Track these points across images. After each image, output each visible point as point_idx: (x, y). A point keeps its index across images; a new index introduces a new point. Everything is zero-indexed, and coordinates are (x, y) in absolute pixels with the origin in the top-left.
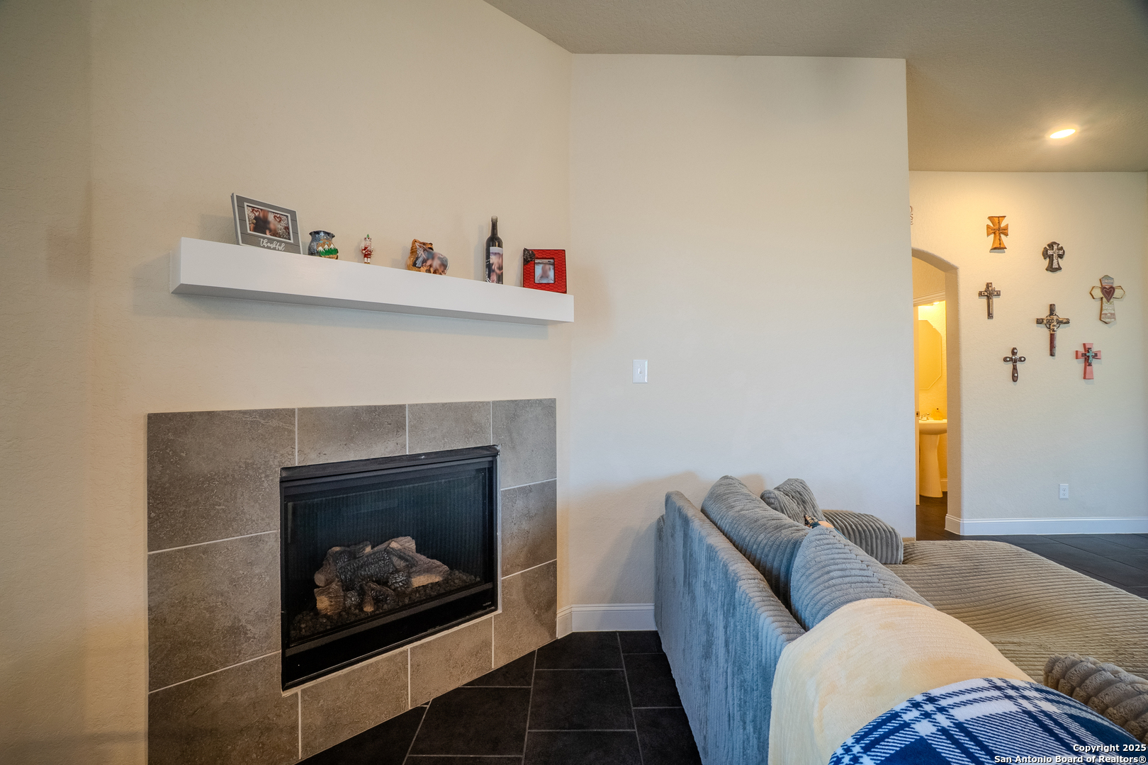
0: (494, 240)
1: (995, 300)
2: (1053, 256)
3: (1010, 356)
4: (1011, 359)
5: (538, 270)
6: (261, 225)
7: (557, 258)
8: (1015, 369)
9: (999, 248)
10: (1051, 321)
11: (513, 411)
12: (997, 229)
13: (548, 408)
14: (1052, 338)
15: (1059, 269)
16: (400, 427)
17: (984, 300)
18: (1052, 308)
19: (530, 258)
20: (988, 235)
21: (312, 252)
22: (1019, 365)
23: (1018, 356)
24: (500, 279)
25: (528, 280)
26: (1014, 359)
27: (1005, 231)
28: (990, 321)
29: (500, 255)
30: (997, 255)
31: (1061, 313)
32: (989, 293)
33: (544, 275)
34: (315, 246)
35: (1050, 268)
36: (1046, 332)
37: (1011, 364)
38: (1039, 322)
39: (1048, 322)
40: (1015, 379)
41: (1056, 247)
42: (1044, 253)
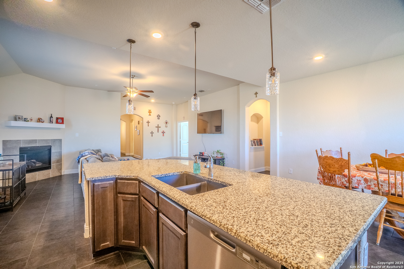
0: (51, 117)
2: (159, 117)
5: (59, 121)
7: (62, 119)
9: (150, 115)
10: (158, 127)
11: (54, 141)
12: (150, 112)
13: (60, 140)
14: (158, 129)
15: (159, 119)
16: (36, 142)
17: (147, 123)
18: (158, 125)
19: (57, 119)
20: (148, 113)
21: (25, 121)
22: (153, 134)
24: (52, 123)
25: (57, 122)
26: (152, 133)
27: (151, 112)
28: (148, 126)
29: (52, 119)
30: (149, 116)
31: (159, 126)
32: (148, 122)
33: (60, 121)
34: (25, 120)
35: (158, 119)
36: (157, 129)
37: (151, 134)
38: (156, 127)
39: (157, 127)
40: (152, 136)
41: (159, 115)
42: (157, 116)
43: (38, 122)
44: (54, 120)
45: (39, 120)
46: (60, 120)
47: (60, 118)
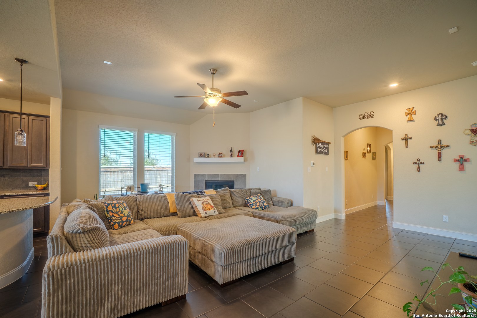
0: (231, 151)
1: (409, 141)
3: (417, 162)
4: (416, 163)
5: (240, 154)
6: (201, 155)
7: (243, 151)
8: (419, 167)
9: (410, 120)
10: (440, 147)
11: (237, 176)
12: (411, 113)
13: (244, 176)
14: (440, 154)
15: (443, 124)
17: (405, 141)
19: (239, 151)
20: (406, 116)
21: (206, 157)
22: (421, 165)
23: (421, 161)
24: (233, 156)
25: (238, 156)
26: (419, 163)
28: (407, 148)
29: (233, 153)
30: (411, 123)
31: (444, 143)
32: (406, 138)
34: (208, 156)
35: (438, 125)
36: (435, 152)
37: (417, 165)
38: (431, 147)
39: (436, 147)
40: (419, 171)
41: (440, 115)
42: (435, 119)
43: (219, 157)
45: (220, 155)
47: (241, 151)
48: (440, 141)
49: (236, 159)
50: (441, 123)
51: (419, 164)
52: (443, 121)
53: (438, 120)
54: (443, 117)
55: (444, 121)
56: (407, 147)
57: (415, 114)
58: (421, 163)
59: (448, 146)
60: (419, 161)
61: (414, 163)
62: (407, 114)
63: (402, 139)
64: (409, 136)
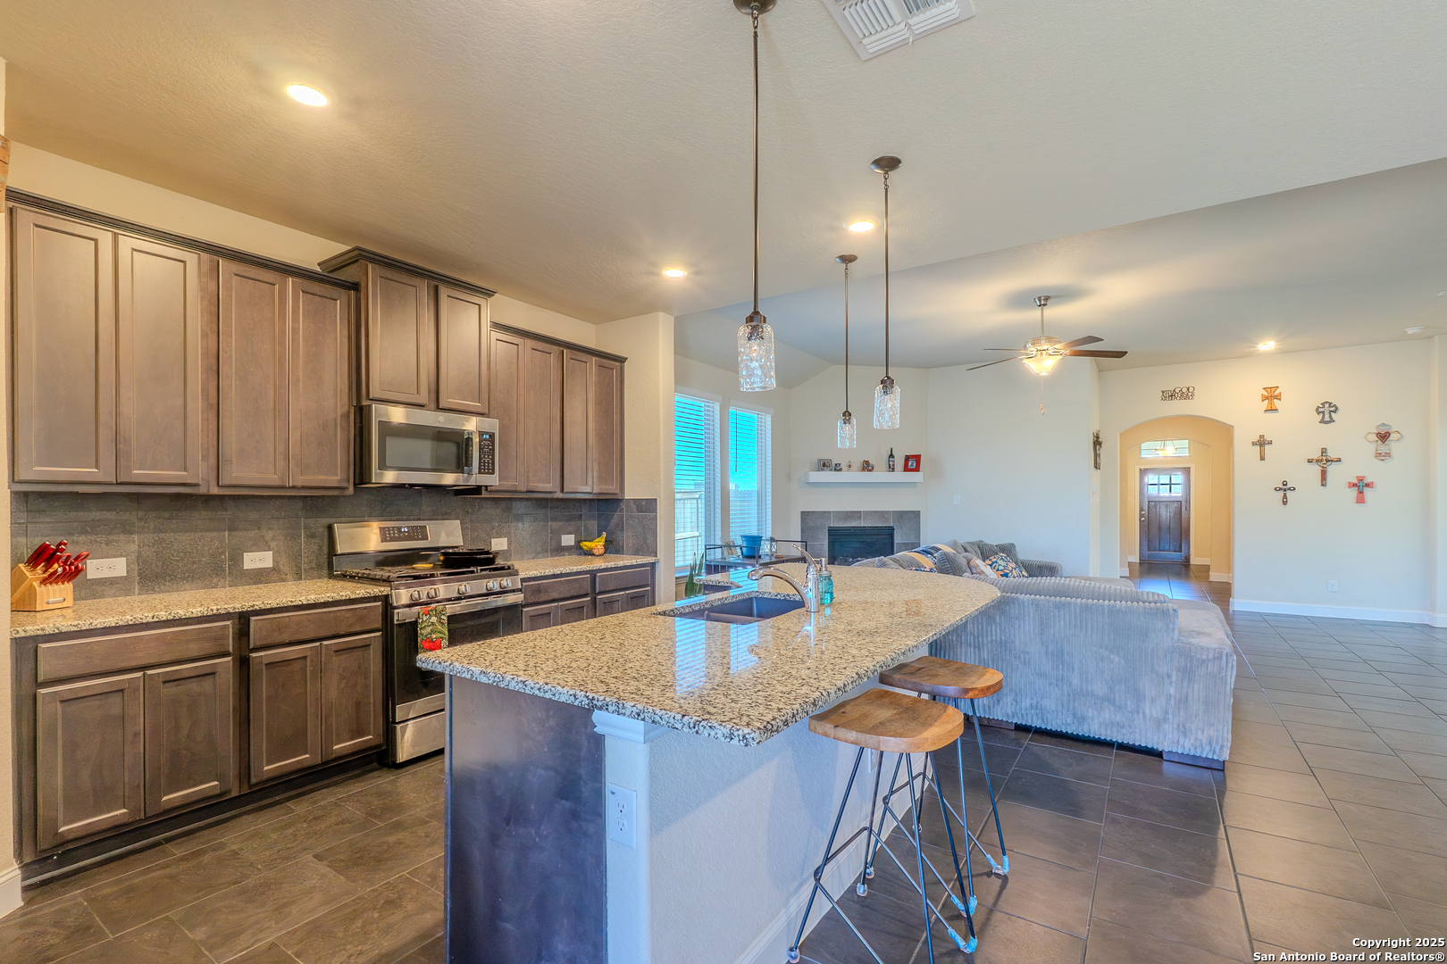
0: (891, 456)
1: (1267, 447)
2: (1327, 411)
3: (1281, 486)
4: (1280, 489)
5: (910, 463)
6: (824, 465)
7: (917, 458)
8: (1285, 496)
9: (1272, 410)
10: (1324, 461)
11: (901, 515)
12: (1271, 396)
13: (916, 514)
14: (1324, 473)
15: (1332, 421)
17: (1258, 447)
19: (907, 458)
20: (1263, 401)
21: (835, 470)
22: (1288, 493)
23: (1288, 486)
24: (893, 470)
25: (906, 469)
26: (1285, 488)
27: (1278, 397)
28: (1263, 462)
29: (893, 461)
30: (1269, 414)
31: (1332, 454)
32: (1262, 443)
33: (912, 465)
34: (837, 468)
35: (1322, 421)
36: (1317, 469)
37: (1282, 493)
38: (1310, 461)
39: (1317, 461)
40: (1285, 503)
41: (1327, 405)
42: (1317, 410)
43: (863, 470)
44: (900, 463)
45: (867, 467)
46: (913, 463)
47: (913, 456)
48: (1324, 451)
49: (900, 476)
50: (1327, 418)
51: (1285, 490)
52: (1330, 417)
53: (1323, 412)
54: (1332, 409)
55: (1333, 414)
56: (1262, 458)
57: (1280, 399)
58: (1289, 489)
59: (1339, 460)
60: (1286, 485)
61: (1275, 489)
62: (1265, 398)
63: (1254, 444)
64: (1268, 438)
